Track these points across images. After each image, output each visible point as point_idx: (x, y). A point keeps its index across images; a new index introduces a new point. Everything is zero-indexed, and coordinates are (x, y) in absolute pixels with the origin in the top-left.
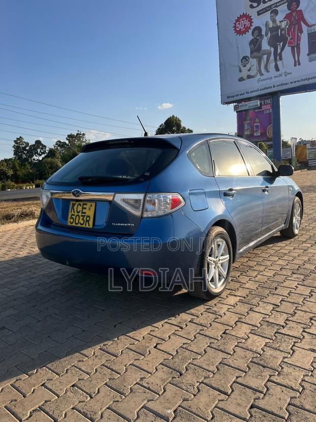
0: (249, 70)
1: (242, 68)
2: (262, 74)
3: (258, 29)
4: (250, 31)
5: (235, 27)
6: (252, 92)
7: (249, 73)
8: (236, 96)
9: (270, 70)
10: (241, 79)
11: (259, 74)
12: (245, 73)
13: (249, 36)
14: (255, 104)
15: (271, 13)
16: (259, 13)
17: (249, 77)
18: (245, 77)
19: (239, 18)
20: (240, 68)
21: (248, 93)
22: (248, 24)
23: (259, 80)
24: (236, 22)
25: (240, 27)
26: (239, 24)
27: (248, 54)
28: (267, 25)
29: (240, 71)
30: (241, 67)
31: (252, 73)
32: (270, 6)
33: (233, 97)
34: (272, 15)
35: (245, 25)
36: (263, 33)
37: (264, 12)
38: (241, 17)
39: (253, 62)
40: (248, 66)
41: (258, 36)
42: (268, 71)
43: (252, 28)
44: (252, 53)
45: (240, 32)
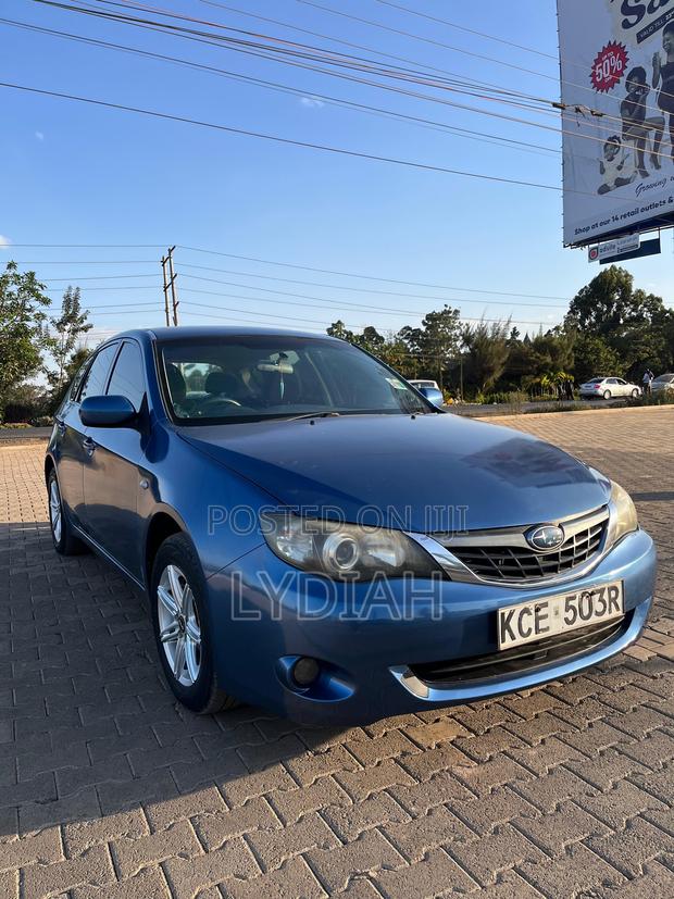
0: (619, 168)
1: (607, 165)
2: (645, 174)
3: (639, 73)
4: (623, 80)
5: (593, 75)
6: (625, 216)
7: (619, 174)
8: (593, 227)
9: (662, 164)
10: (604, 190)
11: (639, 175)
12: (611, 175)
13: (620, 93)
14: (631, 243)
15: (664, 33)
16: (640, 38)
17: (620, 182)
18: (611, 184)
19: (601, 55)
20: (602, 163)
21: (617, 219)
22: (617, 64)
23: (641, 188)
24: (596, 64)
25: (604, 74)
26: (601, 67)
27: (619, 132)
28: (655, 60)
29: (603, 171)
30: (605, 161)
31: (625, 174)
32: (664, 16)
33: (587, 229)
34: (666, 36)
35: (612, 68)
36: (649, 80)
37: (652, 33)
38: (606, 50)
39: (629, 147)
40: (618, 159)
41: (638, 89)
42: (658, 167)
43: (626, 72)
44: (625, 129)
45: (602, 86)
